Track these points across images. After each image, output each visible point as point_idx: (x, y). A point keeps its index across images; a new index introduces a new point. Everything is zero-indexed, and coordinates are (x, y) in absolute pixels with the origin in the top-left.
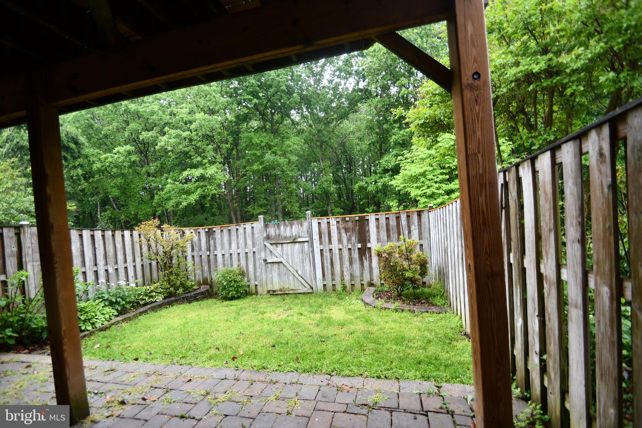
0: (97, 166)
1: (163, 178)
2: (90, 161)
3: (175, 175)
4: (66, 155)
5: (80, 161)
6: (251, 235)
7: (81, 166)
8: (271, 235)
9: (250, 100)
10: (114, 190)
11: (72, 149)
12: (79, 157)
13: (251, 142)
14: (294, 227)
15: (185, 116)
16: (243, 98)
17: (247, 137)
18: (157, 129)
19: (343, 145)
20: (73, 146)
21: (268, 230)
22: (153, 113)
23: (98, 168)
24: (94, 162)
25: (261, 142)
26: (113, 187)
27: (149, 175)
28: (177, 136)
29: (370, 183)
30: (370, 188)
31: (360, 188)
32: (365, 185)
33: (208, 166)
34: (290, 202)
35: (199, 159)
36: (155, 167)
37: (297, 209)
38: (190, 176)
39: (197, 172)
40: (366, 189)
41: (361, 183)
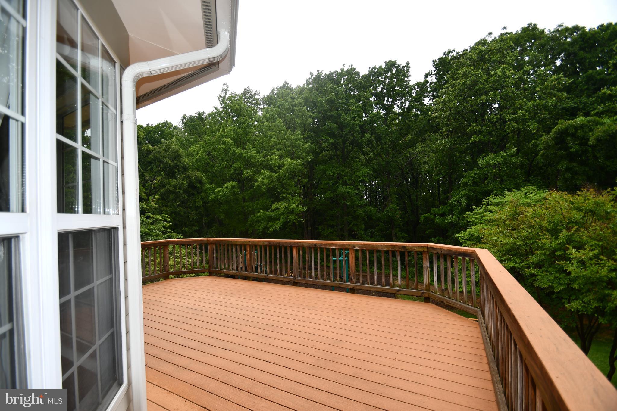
2: (207, 193)
4: (193, 192)
5: (202, 195)
7: (202, 198)
11: (198, 187)
12: (201, 192)
15: (276, 161)
19: (411, 163)
20: (199, 185)
22: (252, 157)
23: (213, 200)
25: (334, 173)
27: (244, 200)
28: (270, 177)
29: (438, 215)
30: (438, 220)
31: (426, 218)
32: (432, 216)
33: (290, 199)
34: (357, 224)
35: (284, 195)
36: (249, 195)
37: (363, 232)
38: (277, 209)
39: (282, 206)
40: (433, 220)
41: (428, 215)
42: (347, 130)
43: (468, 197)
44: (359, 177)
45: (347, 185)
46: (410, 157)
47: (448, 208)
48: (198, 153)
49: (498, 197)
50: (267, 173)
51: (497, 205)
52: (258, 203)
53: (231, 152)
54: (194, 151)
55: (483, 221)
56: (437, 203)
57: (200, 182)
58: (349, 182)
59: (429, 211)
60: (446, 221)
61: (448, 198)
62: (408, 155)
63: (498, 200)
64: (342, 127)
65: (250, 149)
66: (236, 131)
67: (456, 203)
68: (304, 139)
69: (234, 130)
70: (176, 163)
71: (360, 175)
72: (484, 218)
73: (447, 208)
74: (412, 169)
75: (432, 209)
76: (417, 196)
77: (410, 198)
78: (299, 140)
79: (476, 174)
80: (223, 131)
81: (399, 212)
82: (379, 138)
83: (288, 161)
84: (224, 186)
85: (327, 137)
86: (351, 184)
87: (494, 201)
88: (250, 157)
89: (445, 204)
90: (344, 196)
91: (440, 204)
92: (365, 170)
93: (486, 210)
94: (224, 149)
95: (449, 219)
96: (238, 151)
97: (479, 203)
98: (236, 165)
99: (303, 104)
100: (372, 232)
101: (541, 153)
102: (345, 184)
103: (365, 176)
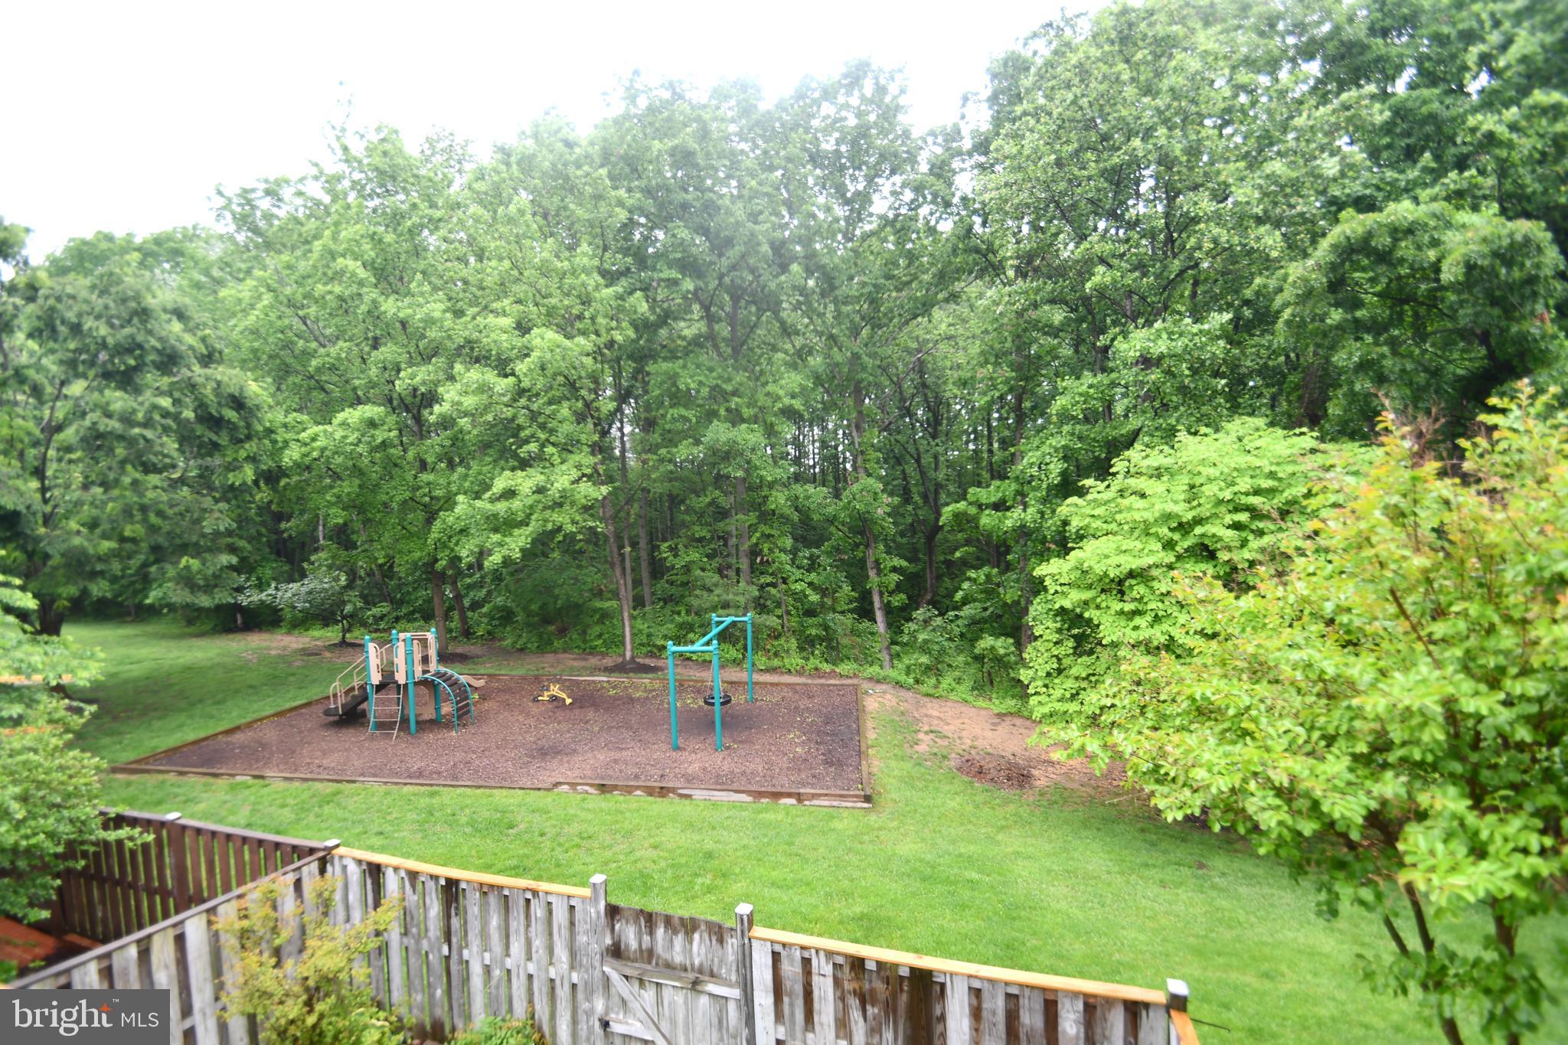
0: (291, 455)
1: (455, 477)
2: (275, 442)
3: (485, 469)
4: (214, 438)
5: (251, 447)
6: (565, 932)
7: (252, 459)
8: (627, 946)
9: (674, 283)
10: (333, 511)
11: (229, 421)
12: (249, 437)
13: (674, 384)
14: (696, 936)
15: (504, 337)
16: (655, 275)
17: (666, 373)
18: (439, 361)
19: (920, 368)
20: (230, 414)
21: (617, 927)
22: (430, 321)
23: (295, 463)
24: (286, 443)
25: (701, 383)
26: (330, 504)
27: (423, 466)
28: (483, 388)
29: (987, 506)
30: (987, 519)
31: (957, 516)
32: (973, 510)
33: (556, 459)
34: (769, 536)
35: (533, 447)
36: (438, 449)
37: (785, 558)
38: (510, 494)
39: (526, 482)
40: (974, 520)
41: (962, 505)
42: (733, 253)
43: (1067, 455)
44: (778, 398)
45: (743, 421)
46: (919, 351)
47: (1014, 486)
48: (252, 306)
49: (1156, 451)
50: (475, 375)
51: (1158, 473)
52: (466, 476)
53: (364, 308)
54: (240, 301)
55: (1113, 527)
56: (986, 475)
57: (238, 402)
58: (747, 412)
59: (963, 496)
60: (1009, 523)
61: (1012, 459)
62: (915, 345)
63: (1156, 459)
64: (720, 245)
65: (422, 294)
66: (380, 241)
67: (1034, 471)
68: (603, 273)
69: (372, 236)
70: (132, 337)
71: (781, 393)
72: (1118, 517)
73: (1009, 488)
74: (924, 385)
75: (971, 490)
76: (936, 457)
77: (918, 461)
78: (585, 270)
79: (1090, 386)
80: (335, 238)
81: (885, 498)
82: (829, 284)
83: (544, 338)
84: (335, 421)
85: (674, 274)
86: (755, 420)
87: (1146, 462)
88: (421, 320)
89: (1003, 477)
90: (727, 454)
91: (993, 478)
92: (793, 380)
93: (1121, 493)
94: (341, 299)
95: (1013, 518)
96: (390, 306)
97: (1103, 470)
98: (388, 352)
99: (598, 160)
100: (811, 558)
101: (1286, 314)
102: (735, 418)
103: (793, 397)
